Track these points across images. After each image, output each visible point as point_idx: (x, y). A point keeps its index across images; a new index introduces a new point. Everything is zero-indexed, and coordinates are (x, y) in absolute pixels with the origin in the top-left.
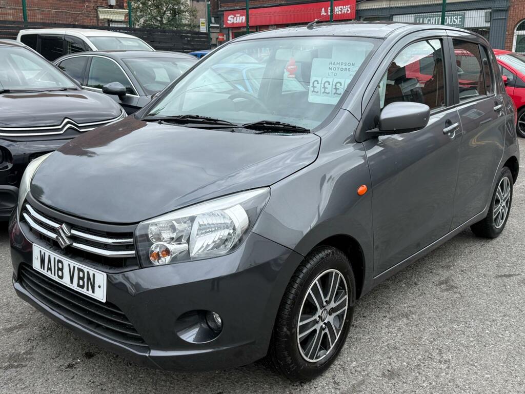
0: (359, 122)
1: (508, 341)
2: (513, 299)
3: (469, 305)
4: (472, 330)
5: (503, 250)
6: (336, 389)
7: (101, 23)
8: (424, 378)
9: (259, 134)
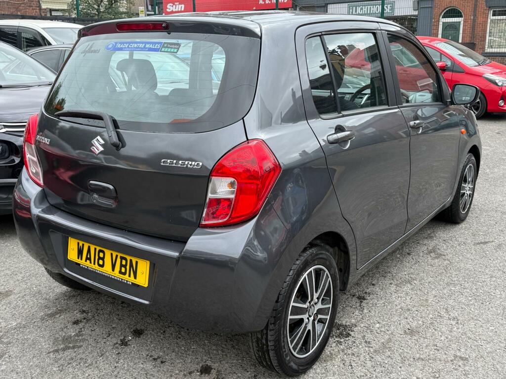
1: (501, 298)
2: (494, 262)
3: (459, 270)
4: (468, 291)
5: (473, 221)
6: (369, 347)
7: (43, 12)
8: (440, 334)
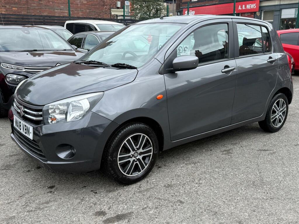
0: (162, 64)
1: (240, 178)
3: (231, 161)
4: (224, 172)
5: (274, 138)
7: (112, 17)
8: (183, 189)
9: (117, 69)
